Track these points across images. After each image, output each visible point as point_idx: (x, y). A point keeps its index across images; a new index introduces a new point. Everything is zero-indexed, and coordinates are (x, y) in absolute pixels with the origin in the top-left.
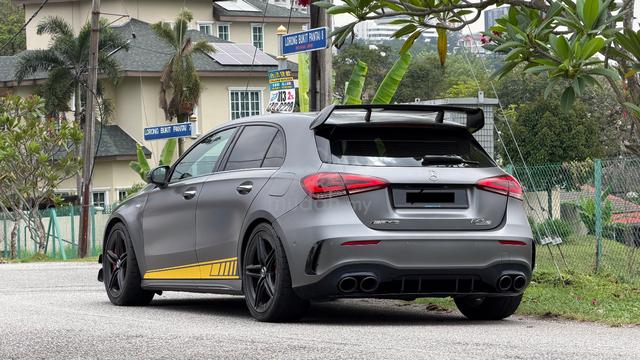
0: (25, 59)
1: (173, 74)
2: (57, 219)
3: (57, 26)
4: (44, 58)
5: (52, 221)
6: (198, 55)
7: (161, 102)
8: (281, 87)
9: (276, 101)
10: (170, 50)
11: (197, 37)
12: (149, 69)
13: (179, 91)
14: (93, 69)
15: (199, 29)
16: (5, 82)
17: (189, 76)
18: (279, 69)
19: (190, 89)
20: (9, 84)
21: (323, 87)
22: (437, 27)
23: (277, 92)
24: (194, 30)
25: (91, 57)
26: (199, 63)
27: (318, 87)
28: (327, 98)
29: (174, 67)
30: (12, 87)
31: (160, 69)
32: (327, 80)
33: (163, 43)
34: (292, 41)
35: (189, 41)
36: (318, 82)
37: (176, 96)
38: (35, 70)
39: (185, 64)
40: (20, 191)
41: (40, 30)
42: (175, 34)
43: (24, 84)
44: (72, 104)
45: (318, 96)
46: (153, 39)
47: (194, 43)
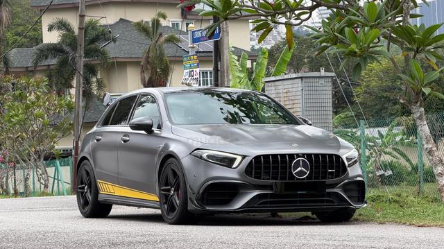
0: (39, 49)
1: (150, 59)
2: (60, 168)
3: (62, 25)
4: (54, 49)
5: (57, 169)
6: (170, 45)
7: (142, 80)
8: (190, 67)
9: (187, 77)
10: (148, 42)
11: (169, 31)
12: (133, 56)
13: (154, 72)
14: (80, 57)
15: (171, 26)
16: (27, 67)
17: (162, 60)
18: (190, 54)
19: (163, 70)
20: (30, 69)
21: (222, 67)
22: (286, 24)
23: (188, 70)
24: (167, 26)
25: (79, 47)
26: (169, 51)
27: (219, 66)
28: (226, 74)
29: (151, 54)
30: (32, 71)
31: (141, 56)
32: (225, 61)
33: (143, 36)
34: (198, 35)
35: (161, 35)
36: (219, 63)
37: (152, 75)
38: (46, 58)
39: (158, 51)
40: (30, 147)
41: (50, 29)
42: (151, 29)
43: (38, 69)
44: (74, 83)
45: (219, 73)
46: (136, 34)
47: (165, 36)
